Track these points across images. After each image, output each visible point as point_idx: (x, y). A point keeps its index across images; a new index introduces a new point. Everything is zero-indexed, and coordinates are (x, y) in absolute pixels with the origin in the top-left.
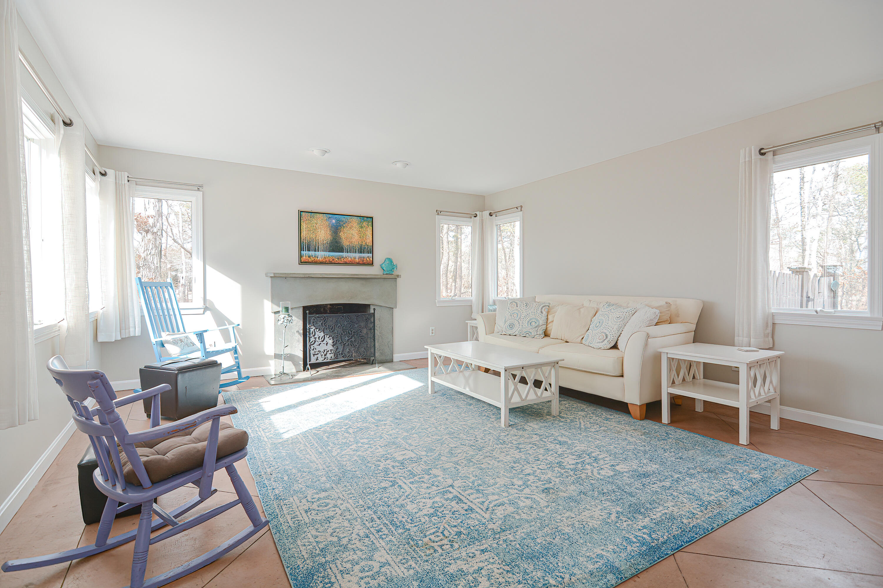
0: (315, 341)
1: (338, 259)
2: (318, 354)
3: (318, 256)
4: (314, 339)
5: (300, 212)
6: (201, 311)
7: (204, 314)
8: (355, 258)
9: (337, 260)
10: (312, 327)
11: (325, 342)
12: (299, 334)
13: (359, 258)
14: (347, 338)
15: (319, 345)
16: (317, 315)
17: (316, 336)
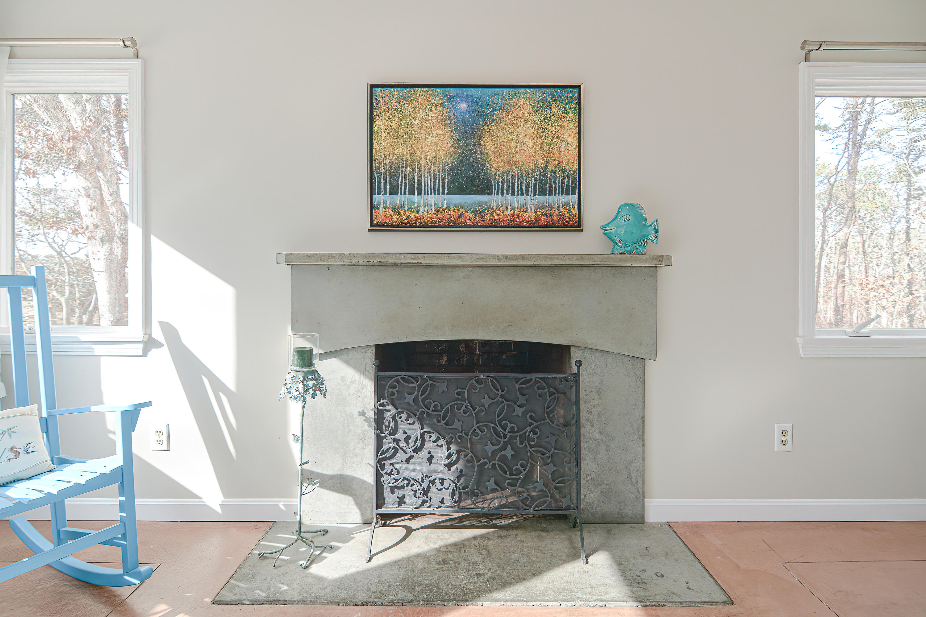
0: (396, 451)
1: (475, 212)
2: (402, 487)
3: (419, 205)
4: (393, 444)
5: (372, 87)
6: (139, 349)
7: (145, 354)
8: (525, 210)
9: (471, 216)
10: (388, 408)
11: (424, 454)
12: (367, 420)
13: (539, 208)
14: (490, 448)
15: (408, 460)
16: (403, 375)
17: (400, 435)
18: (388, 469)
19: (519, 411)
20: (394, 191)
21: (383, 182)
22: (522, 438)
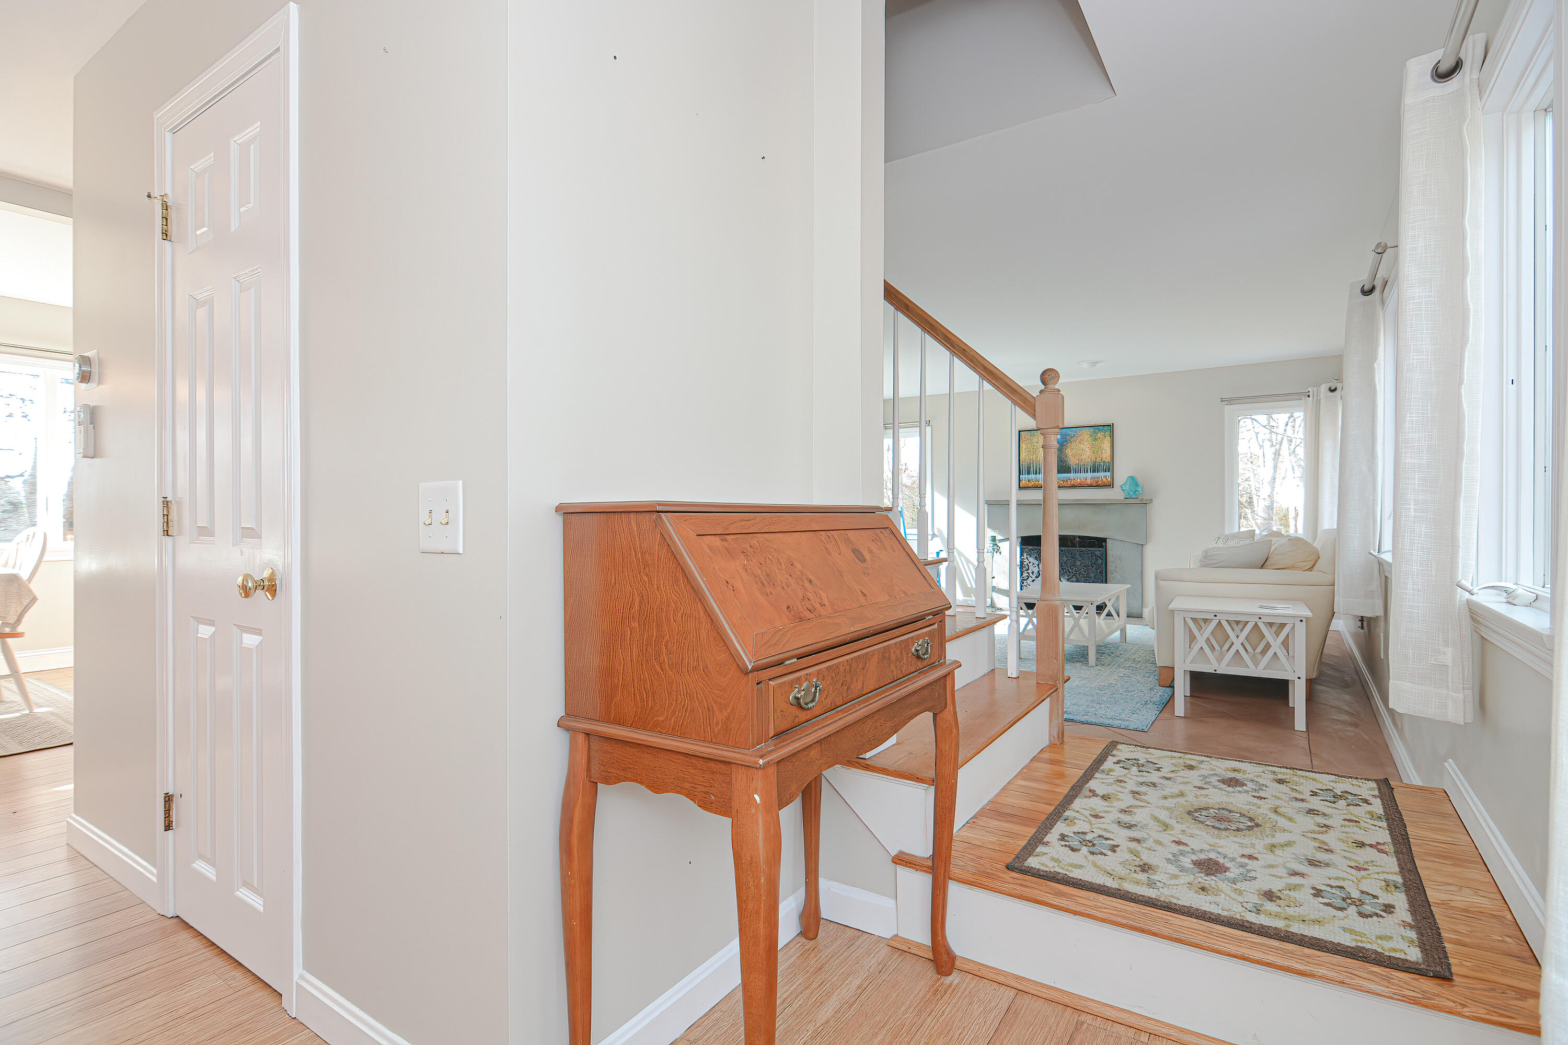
0: (1028, 577)
1: (1064, 481)
3: (1039, 479)
4: (1027, 574)
5: (1019, 431)
8: (1086, 480)
10: (1025, 560)
13: (1092, 478)
15: (1033, 581)
16: (1031, 547)
17: (1030, 571)
18: (1025, 584)
19: (1078, 563)
20: (1029, 473)
21: (1025, 470)
22: (1080, 574)
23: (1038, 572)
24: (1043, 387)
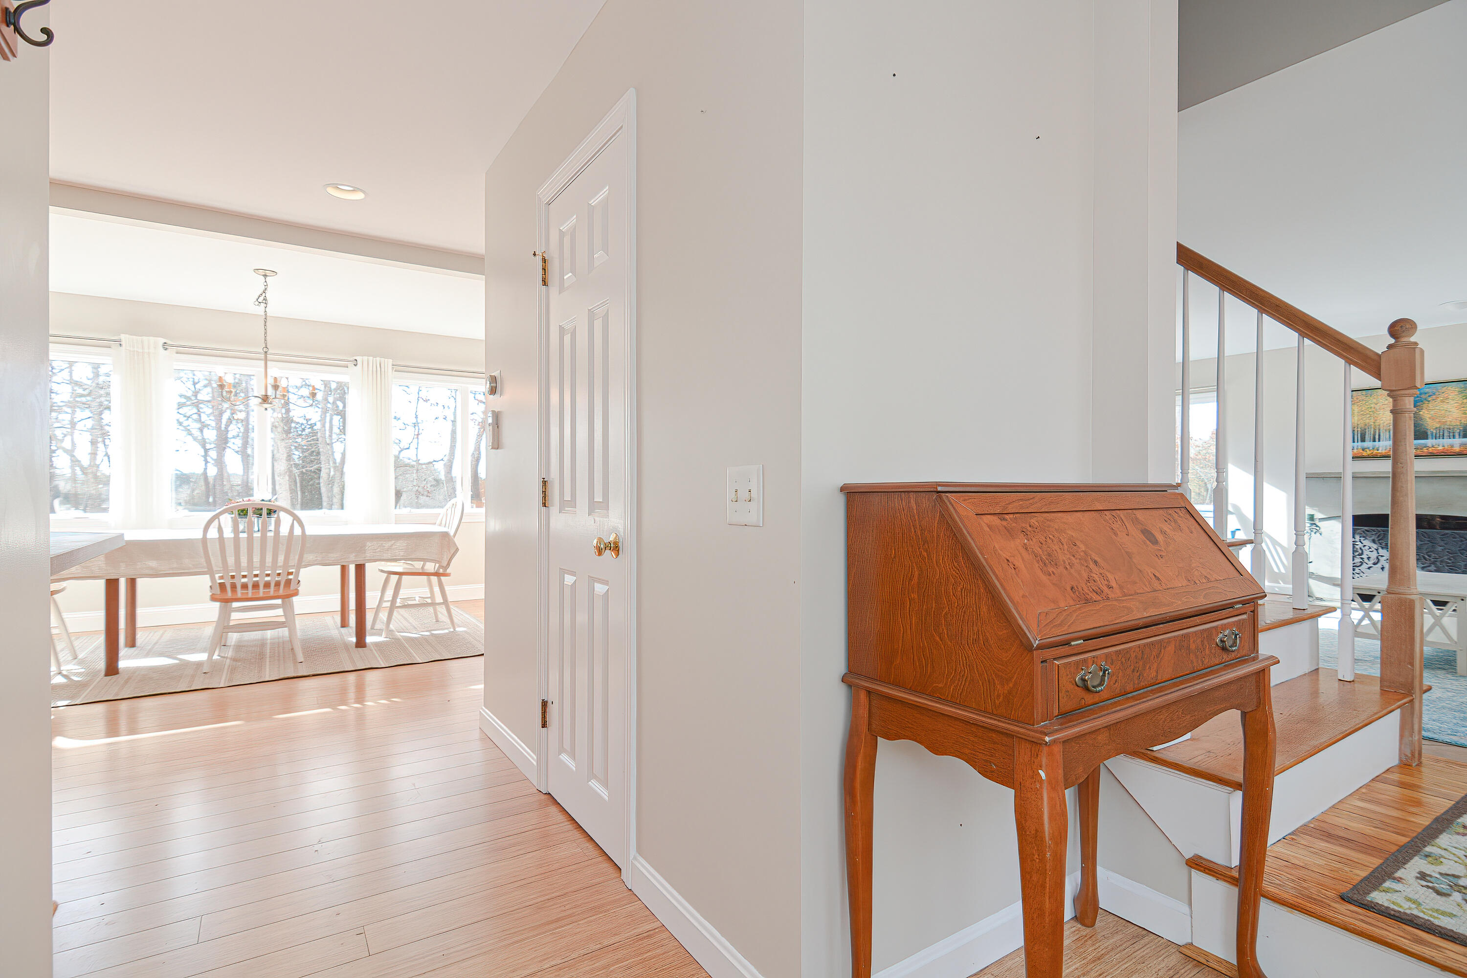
5: (1352, 391)
15: (1369, 568)
16: (1366, 528)
17: (1366, 556)
18: (1358, 570)
19: (1440, 549)
20: (1363, 440)
21: (1359, 436)
23: (1377, 558)
24: (1392, 341)
